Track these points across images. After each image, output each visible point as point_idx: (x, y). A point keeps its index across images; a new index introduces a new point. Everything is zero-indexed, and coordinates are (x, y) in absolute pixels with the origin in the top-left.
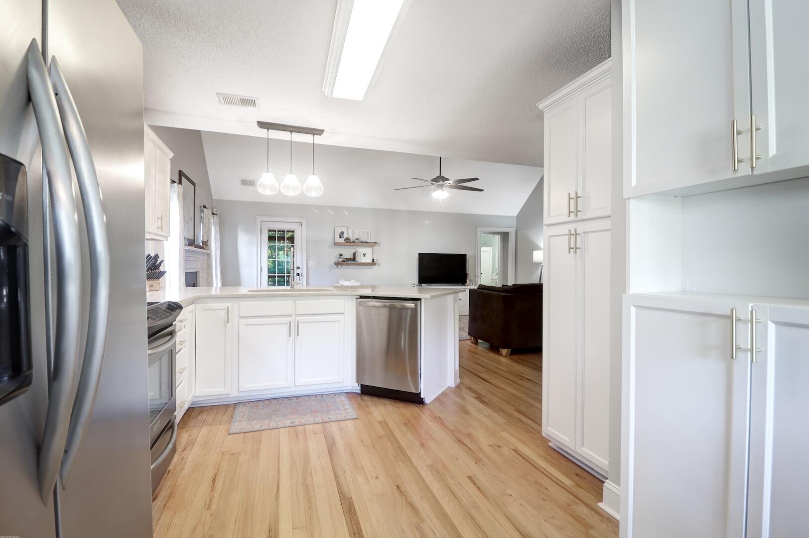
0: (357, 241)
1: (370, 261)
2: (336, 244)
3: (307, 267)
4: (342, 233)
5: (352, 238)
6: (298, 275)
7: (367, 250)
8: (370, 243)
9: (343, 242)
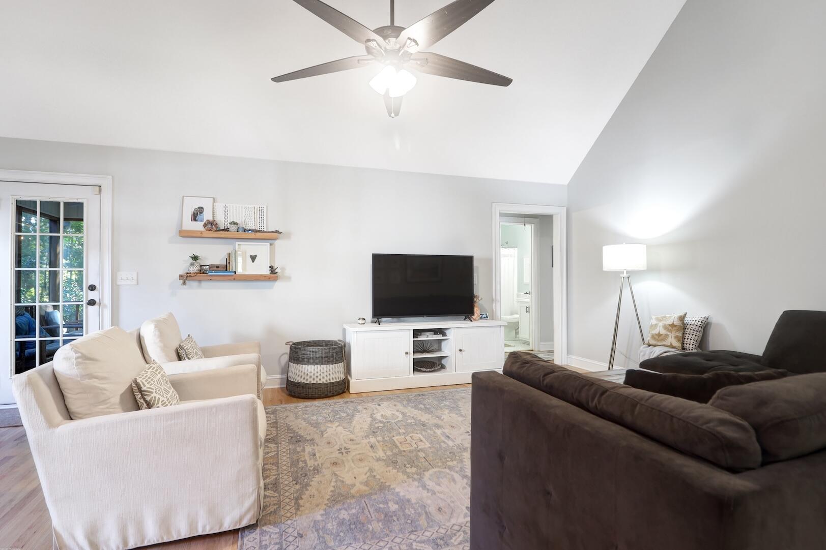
0: (233, 228)
1: (267, 272)
2: (185, 235)
3: (115, 288)
4: (200, 210)
5: (222, 222)
6: (92, 303)
7: (261, 249)
8: (264, 232)
9: (202, 229)
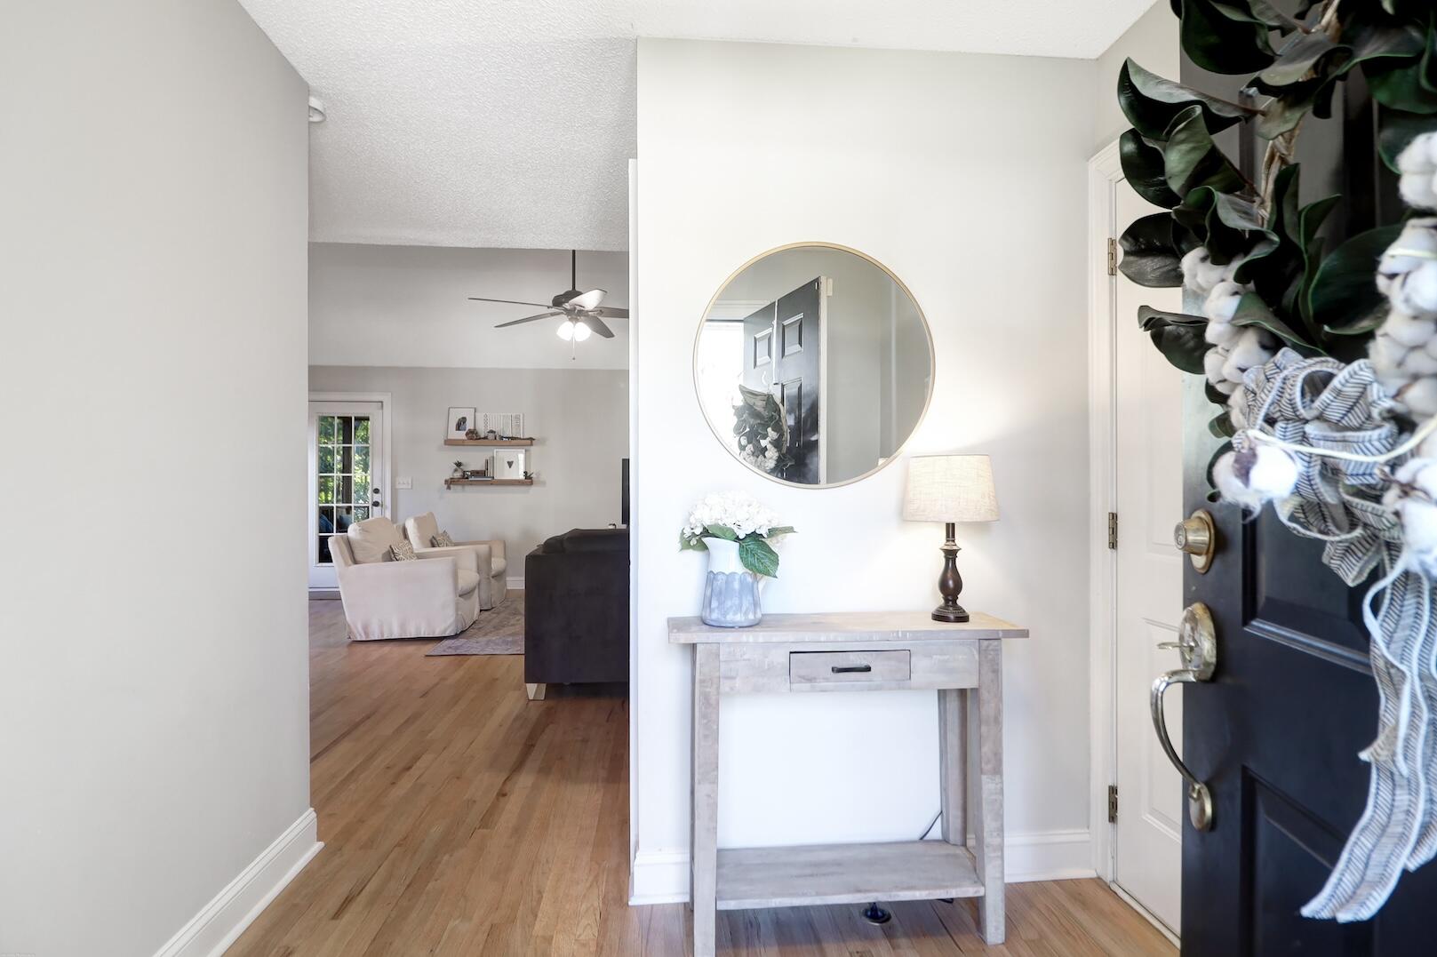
0: (491, 436)
1: (522, 477)
2: (450, 443)
3: (394, 491)
4: (463, 420)
5: (482, 431)
6: (376, 504)
8: (520, 439)
9: (465, 437)
